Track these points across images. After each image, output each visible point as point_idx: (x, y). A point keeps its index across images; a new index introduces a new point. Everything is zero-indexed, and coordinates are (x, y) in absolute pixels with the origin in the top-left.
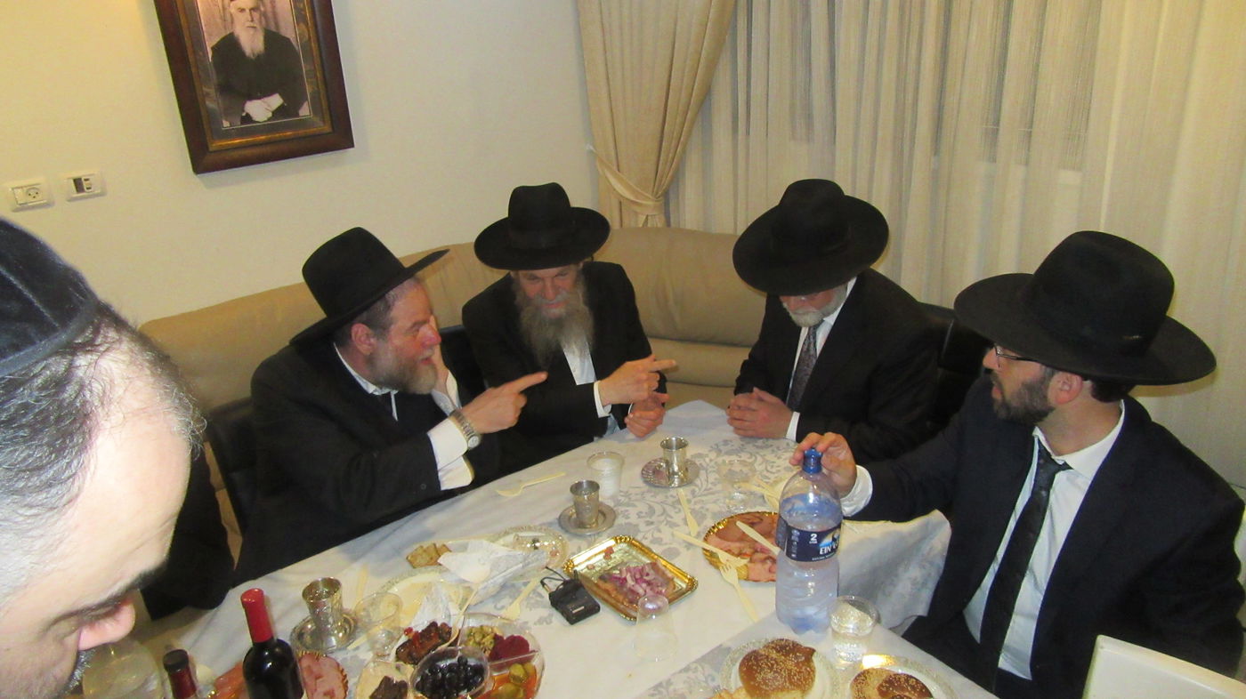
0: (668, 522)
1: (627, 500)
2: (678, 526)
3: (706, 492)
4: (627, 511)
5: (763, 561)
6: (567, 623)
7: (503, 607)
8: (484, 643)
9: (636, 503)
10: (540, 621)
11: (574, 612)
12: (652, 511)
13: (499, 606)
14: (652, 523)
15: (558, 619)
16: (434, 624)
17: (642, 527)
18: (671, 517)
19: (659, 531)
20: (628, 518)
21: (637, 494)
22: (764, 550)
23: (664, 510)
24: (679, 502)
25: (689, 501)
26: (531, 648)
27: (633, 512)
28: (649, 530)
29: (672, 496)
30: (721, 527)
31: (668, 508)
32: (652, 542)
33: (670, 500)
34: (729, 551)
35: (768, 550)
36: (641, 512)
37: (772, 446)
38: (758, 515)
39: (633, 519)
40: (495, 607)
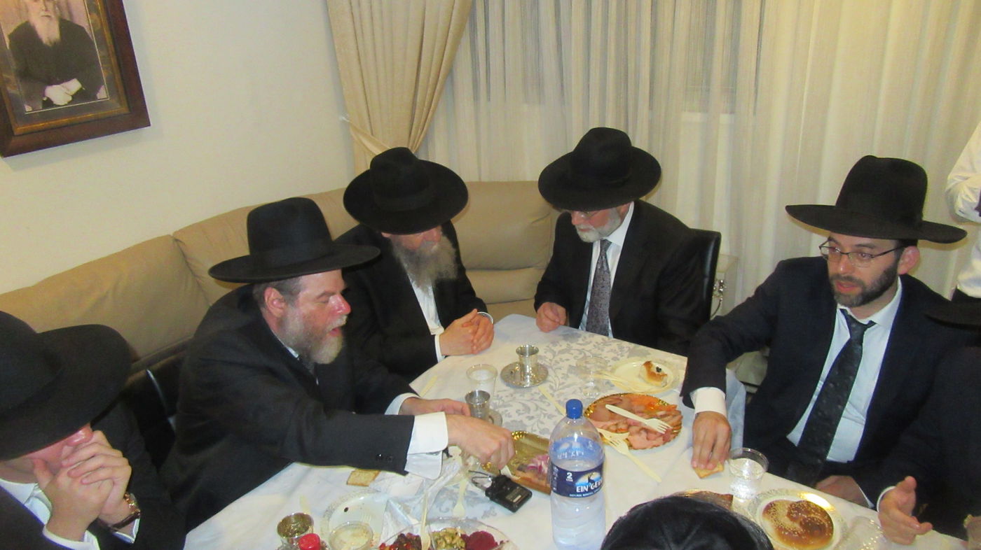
0: (545, 415)
1: (501, 403)
2: (556, 416)
3: (561, 387)
4: (507, 411)
5: (639, 432)
6: (510, 512)
7: (447, 510)
8: (455, 544)
9: (511, 403)
10: (486, 514)
11: (515, 501)
12: (527, 409)
13: (443, 508)
14: (533, 417)
15: (500, 510)
16: (401, 536)
17: (526, 422)
18: (545, 410)
19: (542, 423)
20: (510, 416)
21: (507, 396)
22: (636, 424)
23: (536, 405)
24: (543, 397)
25: (553, 396)
26: (497, 539)
27: (511, 410)
28: (534, 424)
29: (536, 393)
30: (591, 412)
31: (539, 404)
32: (540, 432)
33: (537, 397)
34: (608, 429)
35: (640, 423)
36: (519, 410)
37: (591, 342)
38: (616, 397)
39: (516, 417)
40: (440, 510)
